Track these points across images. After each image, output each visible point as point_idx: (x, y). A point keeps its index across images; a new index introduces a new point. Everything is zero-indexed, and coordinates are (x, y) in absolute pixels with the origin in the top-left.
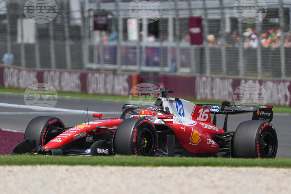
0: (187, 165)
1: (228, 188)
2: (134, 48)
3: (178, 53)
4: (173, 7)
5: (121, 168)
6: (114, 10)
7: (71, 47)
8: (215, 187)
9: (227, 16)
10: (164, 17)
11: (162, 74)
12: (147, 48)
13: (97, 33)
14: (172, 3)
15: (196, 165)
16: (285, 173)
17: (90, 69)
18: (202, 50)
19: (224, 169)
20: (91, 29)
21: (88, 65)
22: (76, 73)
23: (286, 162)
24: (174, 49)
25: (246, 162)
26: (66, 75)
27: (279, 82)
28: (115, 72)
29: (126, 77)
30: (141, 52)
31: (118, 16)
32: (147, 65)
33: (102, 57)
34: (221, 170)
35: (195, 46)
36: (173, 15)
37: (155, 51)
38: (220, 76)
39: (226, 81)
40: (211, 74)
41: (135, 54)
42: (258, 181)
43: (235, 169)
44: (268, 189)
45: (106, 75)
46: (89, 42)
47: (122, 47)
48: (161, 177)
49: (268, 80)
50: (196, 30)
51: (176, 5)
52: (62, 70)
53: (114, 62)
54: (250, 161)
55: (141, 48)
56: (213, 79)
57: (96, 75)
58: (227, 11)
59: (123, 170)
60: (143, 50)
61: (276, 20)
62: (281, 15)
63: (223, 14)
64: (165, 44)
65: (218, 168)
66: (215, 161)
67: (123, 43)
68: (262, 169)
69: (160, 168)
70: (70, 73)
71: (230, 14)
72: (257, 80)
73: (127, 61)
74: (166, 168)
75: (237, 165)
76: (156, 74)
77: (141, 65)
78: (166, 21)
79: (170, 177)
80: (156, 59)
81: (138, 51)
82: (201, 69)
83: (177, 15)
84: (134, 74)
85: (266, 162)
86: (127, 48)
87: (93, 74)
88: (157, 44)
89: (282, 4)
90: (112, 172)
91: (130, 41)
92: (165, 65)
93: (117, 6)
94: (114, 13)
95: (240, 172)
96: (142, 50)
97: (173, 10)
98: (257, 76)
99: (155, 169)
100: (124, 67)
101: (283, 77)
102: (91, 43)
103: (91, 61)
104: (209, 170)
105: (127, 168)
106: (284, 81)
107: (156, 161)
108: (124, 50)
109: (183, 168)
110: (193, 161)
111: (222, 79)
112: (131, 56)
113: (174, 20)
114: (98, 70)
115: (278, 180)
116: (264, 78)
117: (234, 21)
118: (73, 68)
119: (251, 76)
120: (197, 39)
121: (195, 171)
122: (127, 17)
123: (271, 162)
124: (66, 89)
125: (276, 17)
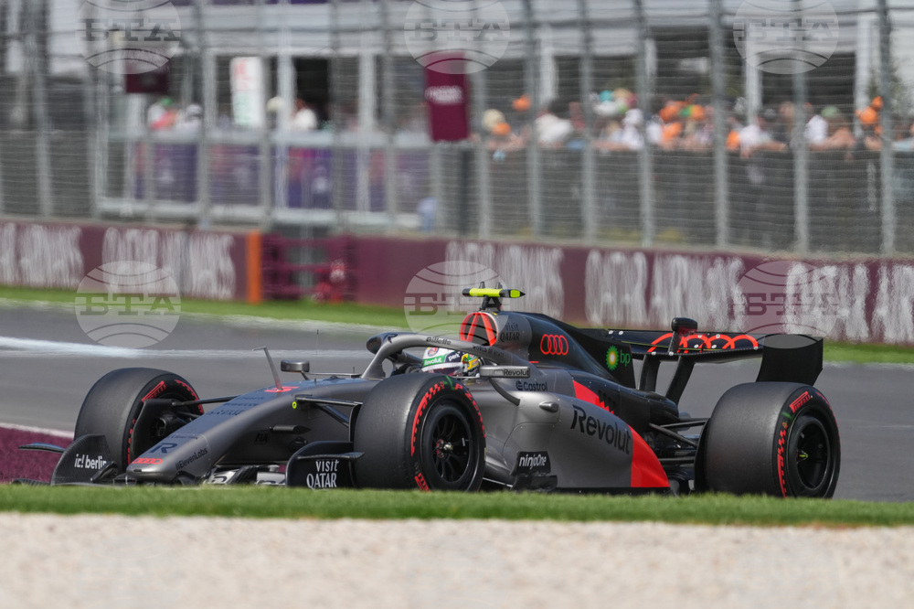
0: (426, 514)
1: (559, 586)
2: (253, 150)
3: (390, 165)
4: (375, 21)
5: (221, 522)
6: (190, 30)
7: (54, 146)
8: (519, 583)
9: (547, 52)
10: (348, 51)
11: (339, 231)
12: (293, 150)
13: (136, 102)
14: (373, 9)
15: (458, 514)
16: (737, 542)
17: (113, 217)
18: (467, 158)
19: (546, 528)
20: (119, 89)
21: (106, 204)
22: (69, 226)
23: (738, 508)
24: (376, 154)
25: (612, 506)
26: (38, 235)
27: (712, 258)
28: (190, 224)
29: (226, 241)
30: (273, 164)
31: (204, 47)
32: (295, 201)
33: (148, 177)
34: (536, 530)
35: (443, 145)
36: (374, 46)
37: (318, 159)
38: (523, 238)
39: (541, 255)
40: (493, 232)
41: (254, 167)
42: (654, 566)
43: (577, 526)
44: (686, 591)
45: (162, 234)
46: (111, 130)
47: (212, 146)
48: (346, 552)
49: (674, 254)
50: (447, 95)
51: (384, 14)
52: (23, 219)
53: (189, 195)
54: (627, 503)
55: (273, 150)
56: (498, 248)
57: (132, 234)
58: (545, 35)
59: (228, 530)
60: (282, 155)
61: (701, 65)
62: (717, 48)
63: (534, 44)
64: (348, 139)
65: (526, 526)
66: (516, 504)
67: (217, 135)
68: (663, 529)
69: (344, 525)
70: (51, 227)
71: (555, 44)
72: (639, 250)
73: (229, 191)
74: (363, 525)
75: (583, 516)
76: (320, 231)
77: (273, 203)
78: (352, 65)
79: (374, 550)
80: (321, 185)
81: (263, 159)
82: (464, 218)
83: (389, 47)
84: (253, 232)
85: (676, 507)
86: (230, 149)
87: (121, 232)
88: (324, 139)
89: (722, 14)
90: (191, 537)
91: (241, 129)
92: (350, 203)
93: (198, 16)
94: (191, 38)
95: (595, 536)
96: (278, 157)
97: (375, 29)
98: (639, 239)
99: (328, 526)
100: (220, 211)
101: (722, 245)
102: (116, 135)
103: (116, 188)
104: (496, 532)
105: (240, 525)
106: (726, 257)
107: (330, 502)
108: (219, 157)
109: (415, 524)
110: (445, 503)
111: (529, 248)
112: (242, 174)
113: (379, 60)
114: (137, 220)
115: (716, 562)
116: (663, 247)
117: (568, 67)
118: (59, 212)
119: (621, 239)
120: (451, 124)
121: (454, 533)
122: (231, 51)
123: (692, 508)
124: (36, 278)
125: (700, 55)
